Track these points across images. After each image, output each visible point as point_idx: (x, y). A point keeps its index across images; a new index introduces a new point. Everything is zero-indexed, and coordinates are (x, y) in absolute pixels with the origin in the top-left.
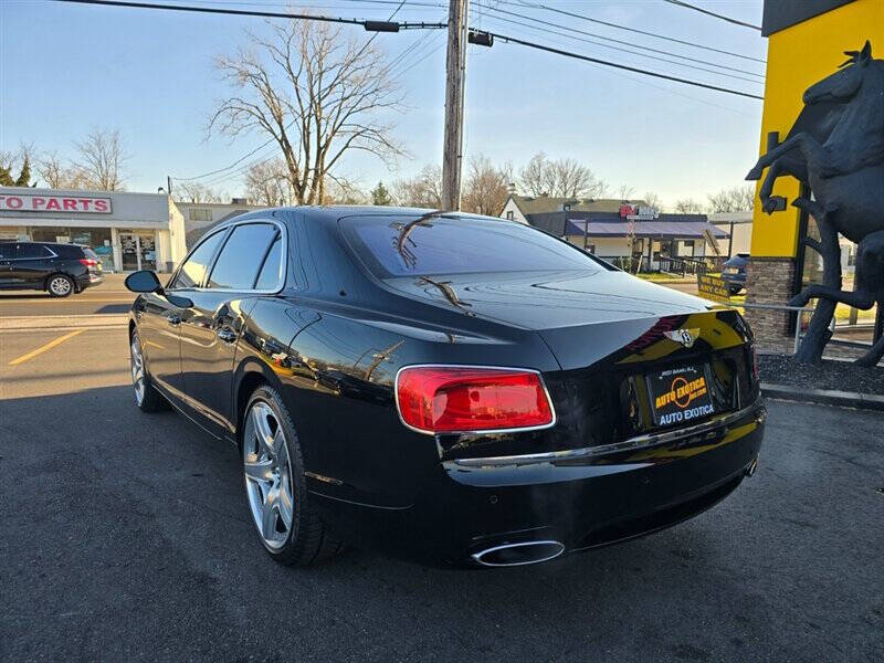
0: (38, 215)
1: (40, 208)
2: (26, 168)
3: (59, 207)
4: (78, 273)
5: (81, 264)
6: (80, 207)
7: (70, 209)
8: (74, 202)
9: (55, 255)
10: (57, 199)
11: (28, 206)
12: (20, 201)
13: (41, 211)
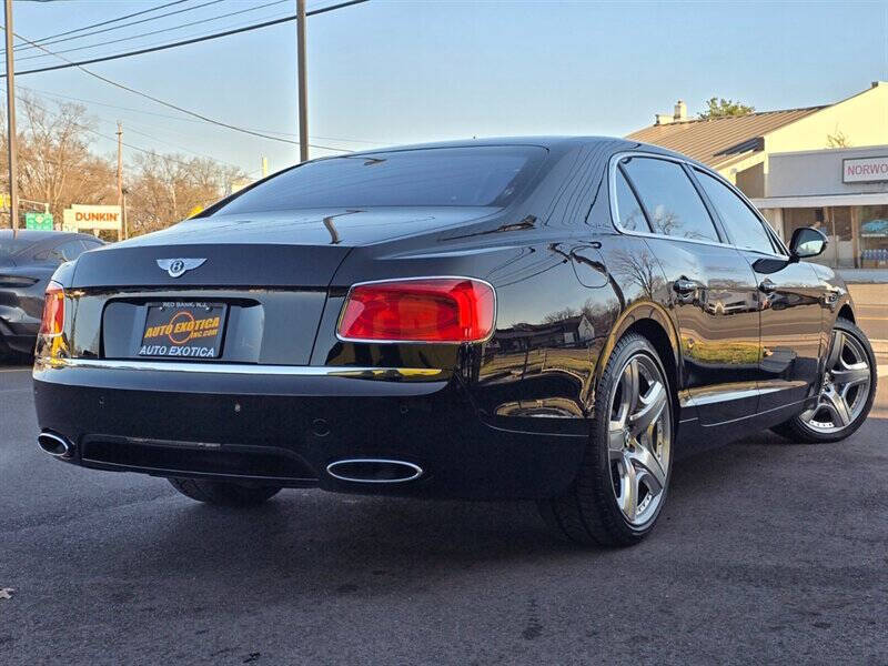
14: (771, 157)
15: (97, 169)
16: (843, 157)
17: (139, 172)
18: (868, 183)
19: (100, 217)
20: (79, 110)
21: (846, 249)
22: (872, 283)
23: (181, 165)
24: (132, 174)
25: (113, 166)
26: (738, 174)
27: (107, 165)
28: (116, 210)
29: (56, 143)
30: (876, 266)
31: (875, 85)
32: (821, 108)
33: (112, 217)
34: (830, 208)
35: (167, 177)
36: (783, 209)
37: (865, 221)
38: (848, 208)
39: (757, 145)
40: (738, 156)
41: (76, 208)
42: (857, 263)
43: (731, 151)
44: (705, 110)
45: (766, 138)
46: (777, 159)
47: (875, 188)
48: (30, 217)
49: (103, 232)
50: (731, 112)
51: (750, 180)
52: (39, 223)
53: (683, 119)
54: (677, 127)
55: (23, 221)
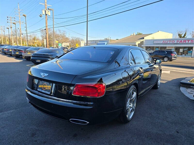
0: (178, 44)
1: (178, 42)
2: (185, 34)
3: (182, 42)
4: (170, 57)
5: (171, 55)
6: (187, 42)
7: (185, 42)
8: (186, 41)
9: (166, 53)
10: (182, 40)
11: (176, 42)
12: (174, 41)
13: (178, 43)
15: (67, 38)
16: (154, 40)
17: (71, 39)
19: (67, 44)
20: (65, 31)
23: (76, 38)
25: (68, 38)
26: (141, 42)
28: (68, 43)
29: (62, 35)
31: (158, 31)
32: (151, 34)
33: (68, 44)
34: (151, 47)
36: (146, 47)
37: (156, 48)
38: (154, 47)
39: (143, 38)
41: (64, 43)
43: (140, 39)
44: (137, 33)
45: (144, 37)
46: (146, 40)
47: (157, 44)
48: (59, 44)
49: (67, 46)
50: (140, 34)
51: (142, 43)
52: (60, 45)
53: (134, 35)
54: (133, 36)
55: (58, 44)
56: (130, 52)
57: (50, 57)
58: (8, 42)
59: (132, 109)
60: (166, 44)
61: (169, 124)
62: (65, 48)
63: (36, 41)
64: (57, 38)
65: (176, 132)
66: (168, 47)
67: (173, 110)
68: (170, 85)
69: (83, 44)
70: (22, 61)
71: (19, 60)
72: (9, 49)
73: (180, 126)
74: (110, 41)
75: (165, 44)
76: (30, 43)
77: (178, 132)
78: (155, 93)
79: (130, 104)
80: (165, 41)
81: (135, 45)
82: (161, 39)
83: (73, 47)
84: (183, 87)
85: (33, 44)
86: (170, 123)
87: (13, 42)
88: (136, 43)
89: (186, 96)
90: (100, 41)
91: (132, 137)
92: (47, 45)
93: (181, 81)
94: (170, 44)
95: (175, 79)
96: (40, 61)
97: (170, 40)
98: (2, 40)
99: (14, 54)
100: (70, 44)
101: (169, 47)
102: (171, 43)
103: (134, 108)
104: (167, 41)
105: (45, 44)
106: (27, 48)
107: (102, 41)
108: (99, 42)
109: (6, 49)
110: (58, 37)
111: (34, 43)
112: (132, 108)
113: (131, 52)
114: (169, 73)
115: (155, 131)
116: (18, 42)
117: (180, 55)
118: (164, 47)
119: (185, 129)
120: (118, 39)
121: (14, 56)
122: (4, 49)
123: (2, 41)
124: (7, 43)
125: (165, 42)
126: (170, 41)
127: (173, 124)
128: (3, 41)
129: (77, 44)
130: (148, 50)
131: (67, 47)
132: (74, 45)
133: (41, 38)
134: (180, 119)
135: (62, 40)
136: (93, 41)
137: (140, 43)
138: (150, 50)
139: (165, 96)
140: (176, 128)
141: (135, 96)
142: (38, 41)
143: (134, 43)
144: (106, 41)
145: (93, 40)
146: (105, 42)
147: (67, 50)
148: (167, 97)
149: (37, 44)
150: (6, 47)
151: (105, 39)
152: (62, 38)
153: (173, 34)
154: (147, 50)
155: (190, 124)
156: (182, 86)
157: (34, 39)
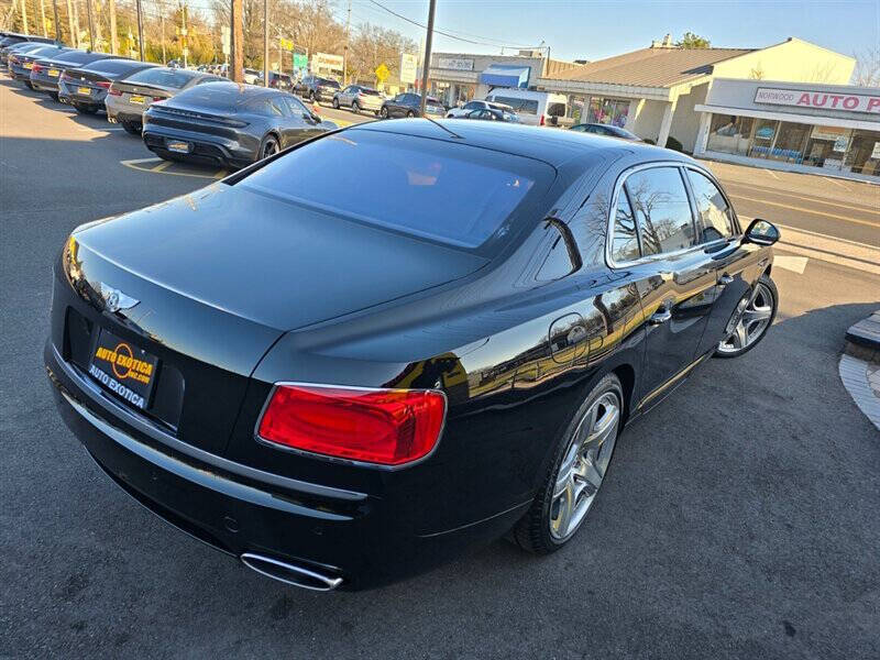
0: (872, 118)
1: (875, 109)
11: (862, 107)
12: (857, 102)
13: (872, 114)
14: (716, 79)
15: (338, 32)
16: (758, 86)
17: (359, 35)
18: (770, 104)
19: (332, 62)
21: (744, 144)
22: (753, 167)
23: (382, 34)
24: (355, 35)
25: (345, 30)
26: (693, 88)
27: (342, 28)
28: (340, 58)
29: (316, 11)
30: (759, 157)
31: (790, 40)
33: (338, 63)
34: (740, 117)
35: (374, 40)
36: (714, 114)
37: (761, 128)
38: (752, 119)
39: (708, 70)
40: (695, 76)
41: (319, 54)
42: (748, 153)
43: (692, 72)
44: (682, 40)
45: (716, 66)
46: (719, 81)
47: (772, 108)
48: (295, 56)
49: (333, 71)
50: (696, 44)
51: (699, 93)
52: (300, 61)
53: (668, 46)
54: (664, 50)
55: (292, 57)
56: (619, 187)
57: (237, 131)
58: (49, 24)
59: (584, 484)
60: (816, 112)
61: (754, 576)
62: (323, 82)
63: (184, 32)
64: (287, 24)
65: (782, 627)
66: (818, 126)
67: (787, 491)
68: (795, 340)
69: (409, 72)
70: (104, 134)
71: (90, 129)
72: (47, 64)
73: (808, 596)
74: (545, 67)
75: (810, 112)
76: (160, 40)
77: (790, 631)
78: (714, 385)
79: (578, 464)
80: (812, 95)
81: (664, 99)
82: (795, 85)
83: (365, 78)
84: (856, 357)
85: (172, 46)
86: (758, 573)
87: (74, 23)
88: (668, 88)
89: (864, 411)
90: (497, 61)
91: (560, 642)
92: (236, 58)
93: (853, 330)
94: (832, 114)
95: (824, 307)
96: (186, 147)
97: (835, 92)
98: (24, 8)
99: (67, 92)
100: (349, 62)
101: (823, 128)
102: (837, 107)
103: (597, 481)
104: (821, 96)
105: (227, 50)
106: (133, 70)
107: (508, 63)
108: (493, 66)
109: (31, 60)
110: (294, 18)
111: (176, 40)
112: (588, 482)
113: (624, 186)
114: (802, 272)
115: (681, 611)
116: (99, 28)
117: (868, 172)
118: (799, 125)
119: (832, 614)
120: (584, 62)
121: (69, 104)
122: (22, 59)
123: (24, 15)
124: (47, 25)
125: (811, 100)
126: (836, 99)
127: (776, 579)
128: (27, 13)
129: (383, 67)
130: (724, 134)
131: (337, 78)
132: (371, 72)
133: (210, 18)
134: (812, 549)
135: (311, 35)
136: (464, 57)
137: (688, 91)
138: (732, 136)
139: (762, 403)
140: (788, 605)
141: (612, 424)
142: (195, 32)
143: (659, 91)
144: (525, 63)
145: (463, 53)
146: (519, 68)
147: (331, 94)
148: (769, 411)
149: (191, 49)
150: (31, 54)
151: (521, 52)
152: (312, 27)
153: (858, 63)
154: (716, 130)
155: (857, 587)
156: (851, 354)
157: (178, 19)
